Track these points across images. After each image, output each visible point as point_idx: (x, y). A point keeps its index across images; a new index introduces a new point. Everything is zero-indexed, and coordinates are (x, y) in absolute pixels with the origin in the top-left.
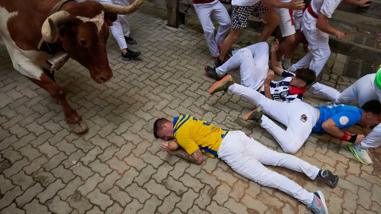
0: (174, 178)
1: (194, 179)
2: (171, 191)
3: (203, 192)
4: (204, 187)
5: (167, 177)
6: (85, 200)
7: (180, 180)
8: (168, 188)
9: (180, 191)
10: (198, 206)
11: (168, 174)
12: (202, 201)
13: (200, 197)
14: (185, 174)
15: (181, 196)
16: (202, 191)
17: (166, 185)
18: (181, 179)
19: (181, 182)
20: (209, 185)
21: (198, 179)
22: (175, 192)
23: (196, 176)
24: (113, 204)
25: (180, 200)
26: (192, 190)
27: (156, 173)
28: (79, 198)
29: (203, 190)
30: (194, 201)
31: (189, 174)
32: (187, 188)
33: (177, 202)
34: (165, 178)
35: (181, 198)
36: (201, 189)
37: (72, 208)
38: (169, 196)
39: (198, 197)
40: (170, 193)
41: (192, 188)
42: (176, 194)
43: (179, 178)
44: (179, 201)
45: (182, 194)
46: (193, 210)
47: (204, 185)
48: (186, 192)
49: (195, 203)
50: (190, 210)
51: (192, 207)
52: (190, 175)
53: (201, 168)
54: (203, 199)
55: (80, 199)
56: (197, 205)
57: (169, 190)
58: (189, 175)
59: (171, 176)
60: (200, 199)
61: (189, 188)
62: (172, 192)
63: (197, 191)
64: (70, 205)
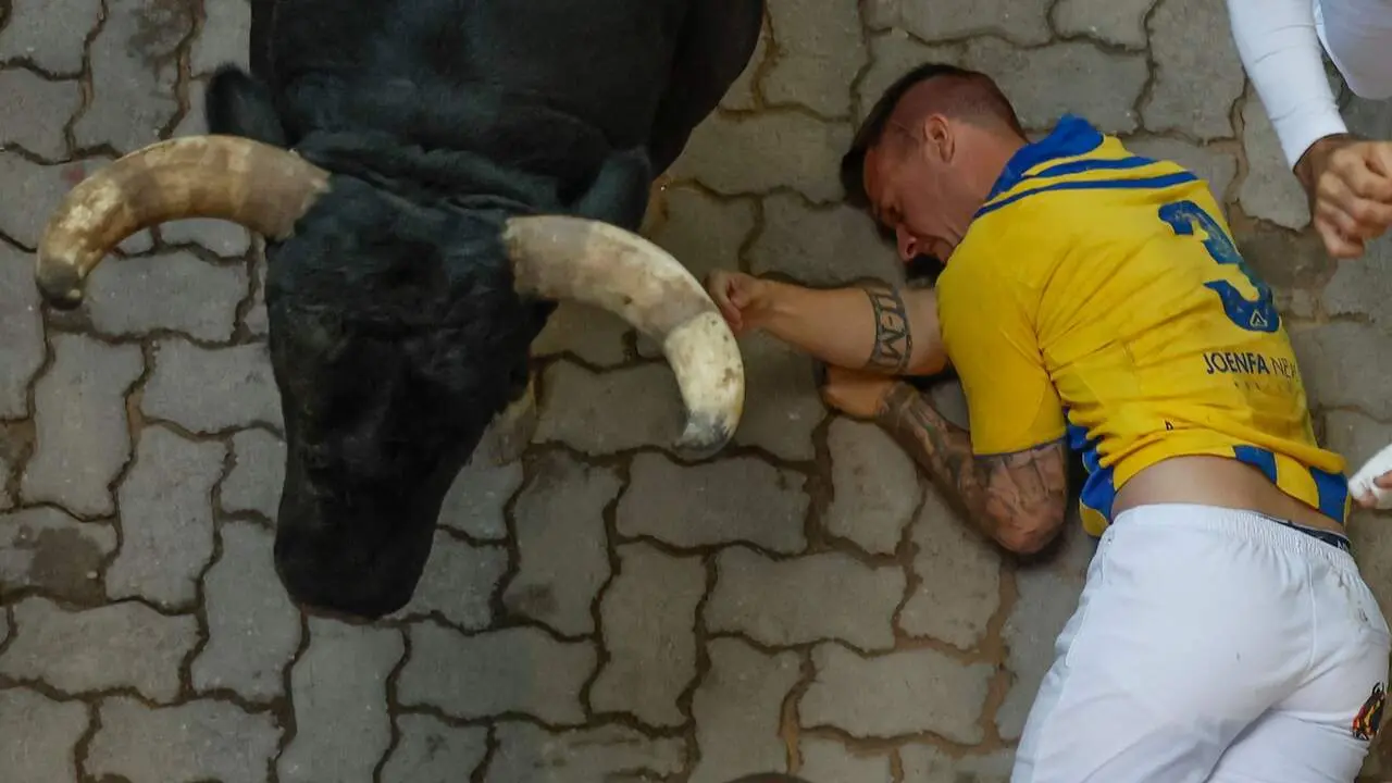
0: (619, 510)
1: (690, 641)
2: (509, 541)
3: (618, 740)
4: (655, 733)
5: (603, 460)
6: (167, 88)
7: (621, 550)
8: (517, 511)
9: (542, 594)
10: (488, 757)
11: (634, 451)
12: (538, 765)
13: (564, 738)
14: (698, 559)
15: (504, 617)
16: (612, 729)
17: (532, 487)
18: (632, 557)
19: (616, 566)
20: (692, 755)
21: (703, 663)
22: (513, 568)
23: (723, 634)
24: (226, 261)
25: (469, 622)
26: (594, 664)
27: (596, 369)
28: (158, 49)
29: (634, 733)
30: (510, 716)
31: (711, 583)
32: (589, 627)
33: (448, 617)
34: (586, 454)
35: (491, 629)
36: (629, 719)
37: (85, 60)
38: (462, 546)
39: (557, 729)
40: (494, 543)
41: (604, 656)
42: (504, 582)
43: (642, 538)
44: (461, 628)
45: (523, 621)
46: (441, 739)
47: (675, 718)
48: (557, 636)
49: (503, 730)
50: (432, 719)
51: (462, 722)
52: (705, 598)
53: (812, 645)
54: (559, 762)
55: (155, 63)
56: (492, 744)
57: (509, 522)
58: (701, 589)
59: (625, 476)
60: (548, 746)
61: (597, 636)
62: (503, 553)
63: (602, 699)
64: (91, 37)
